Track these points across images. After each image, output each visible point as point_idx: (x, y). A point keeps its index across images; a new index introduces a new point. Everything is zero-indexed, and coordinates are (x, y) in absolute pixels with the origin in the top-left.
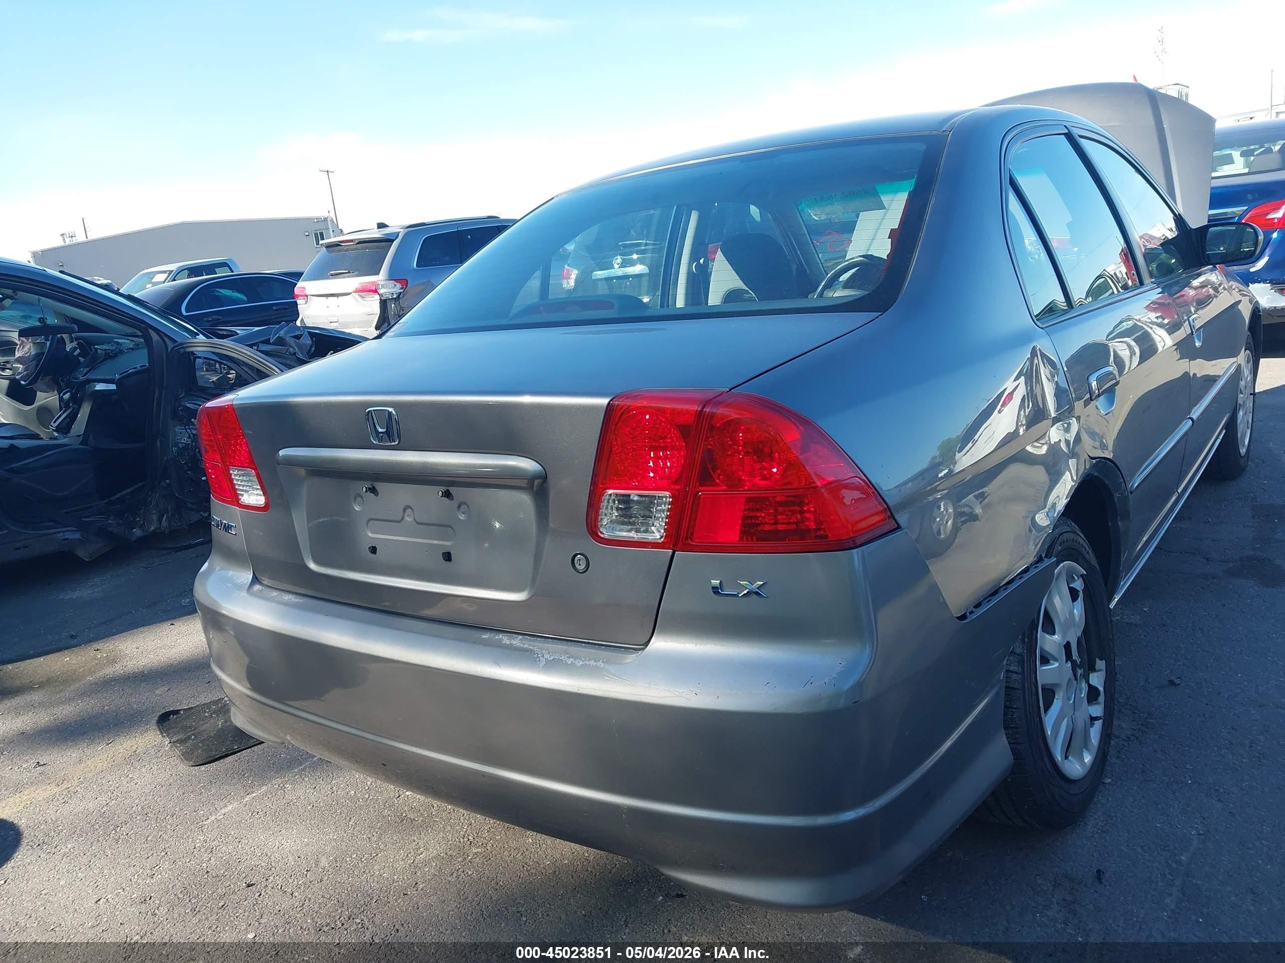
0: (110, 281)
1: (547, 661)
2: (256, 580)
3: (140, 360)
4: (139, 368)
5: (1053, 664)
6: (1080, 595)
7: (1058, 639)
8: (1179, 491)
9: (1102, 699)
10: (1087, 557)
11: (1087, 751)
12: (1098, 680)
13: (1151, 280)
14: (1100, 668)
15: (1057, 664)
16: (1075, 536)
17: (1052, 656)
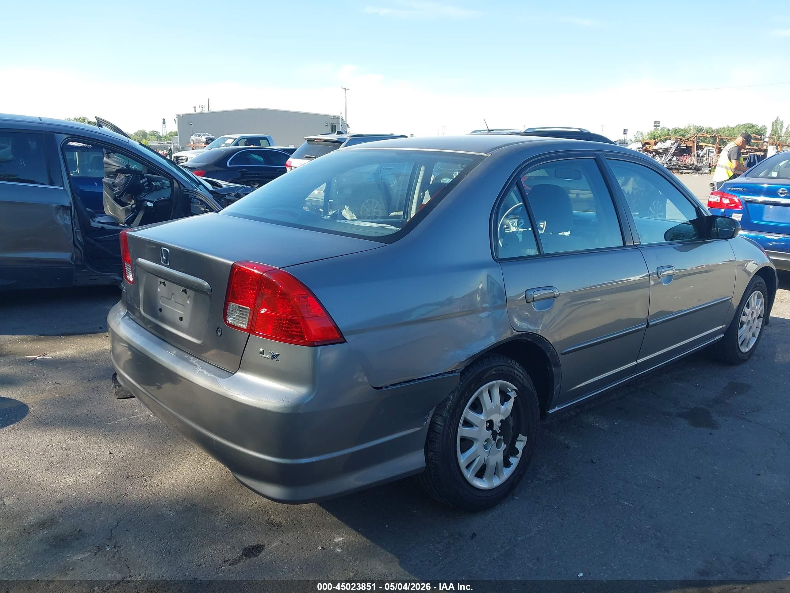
0: (214, 137)
1: (199, 372)
2: (127, 314)
3: (166, 194)
4: (166, 198)
5: (474, 428)
6: (511, 399)
7: (482, 417)
8: (639, 361)
9: (519, 455)
10: (521, 381)
11: (498, 478)
12: (520, 446)
13: (635, 244)
14: (523, 440)
15: (477, 429)
16: (511, 369)
17: (475, 424)
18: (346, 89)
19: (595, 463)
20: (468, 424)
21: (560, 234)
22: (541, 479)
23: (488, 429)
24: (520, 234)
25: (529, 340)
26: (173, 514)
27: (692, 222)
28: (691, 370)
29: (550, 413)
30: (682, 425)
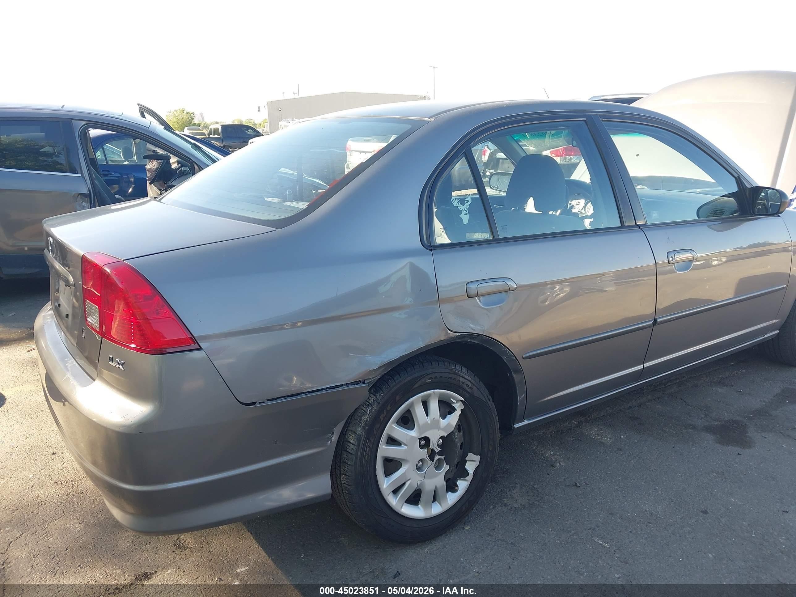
1: (67, 378)
5: (402, 447)
6: (456, 412)
7: (413, 433)
8: (646, 365)
9: (470, 478)
10: (469, 390)
11: (439, 505)
12: (471, 467)
13: (637, 223)
14: (474, 460)
15: (406, 447)
16: (453, 376)
17: (402, 442)
18: (434, 67)
19: (579, 487)
20: (392, 441)
21: (550, 213)
22: (506, 505)
23: (421, 447)
24: (465, 214)
25: (476, 342)
26: (80, 528)
27: (732, 195)
28: (740, 373)
29: (516, 427)
30: (706, 442)
